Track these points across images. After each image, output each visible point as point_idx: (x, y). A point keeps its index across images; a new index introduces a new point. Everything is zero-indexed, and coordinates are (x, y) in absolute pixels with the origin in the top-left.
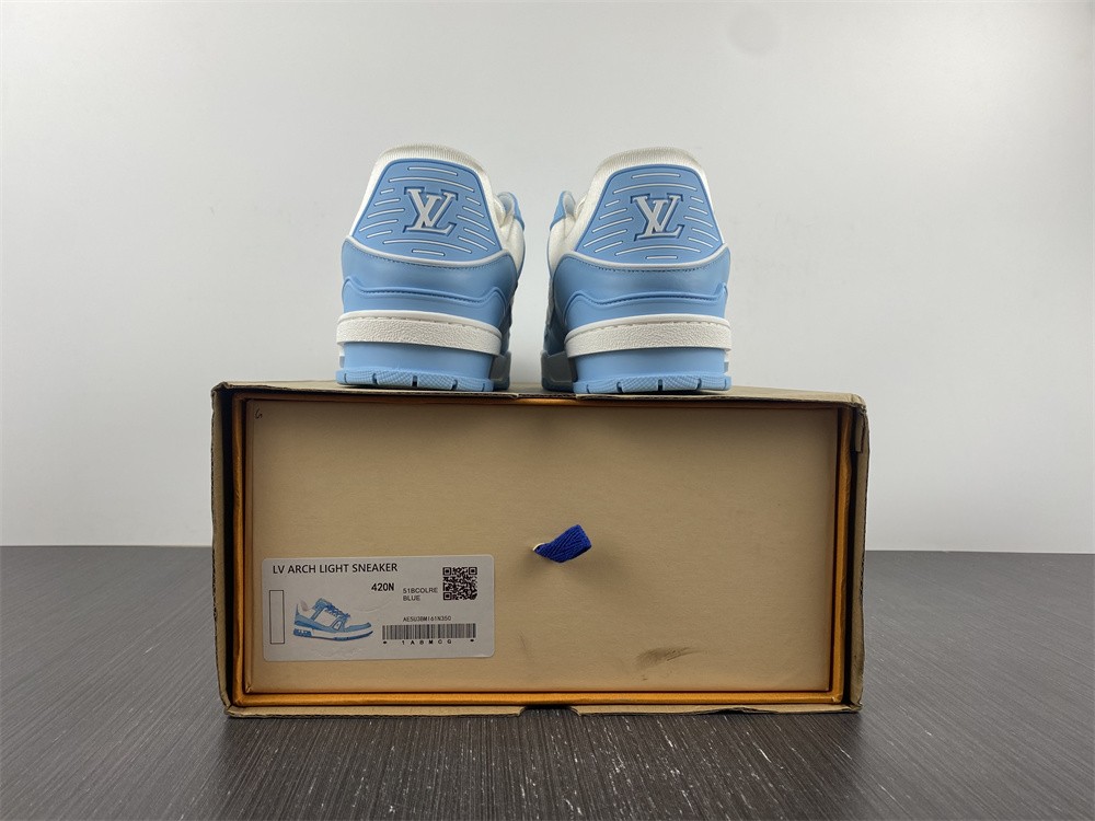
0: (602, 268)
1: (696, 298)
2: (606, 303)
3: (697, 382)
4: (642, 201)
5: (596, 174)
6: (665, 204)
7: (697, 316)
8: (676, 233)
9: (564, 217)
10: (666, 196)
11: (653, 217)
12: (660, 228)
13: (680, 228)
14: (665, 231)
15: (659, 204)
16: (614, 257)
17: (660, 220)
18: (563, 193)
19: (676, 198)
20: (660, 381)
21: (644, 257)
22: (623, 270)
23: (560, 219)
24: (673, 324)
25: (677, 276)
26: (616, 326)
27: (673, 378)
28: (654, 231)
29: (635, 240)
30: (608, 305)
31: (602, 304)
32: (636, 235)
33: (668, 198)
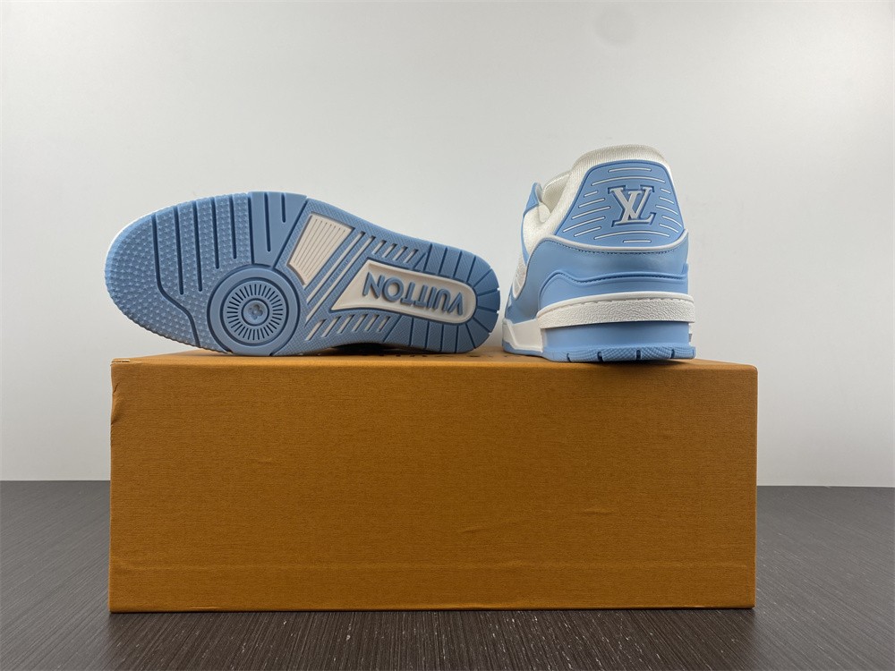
0: (581, 250)
1: (665, 277)
2: (586, 281)
3: (671, 352)
4: (618, 191)
5: (574, 168)
6: (639, 195)
7: (670, 293)
8: (649, 220)
9: (537, 205)
10: (639, 187)
11: (628, 206)
12: (635, 216)
13: (652, 215)
14: (639, 218)
15: (634, 195)
16: (593, 241)
17: (635, 209)
18: (535, 185)
19: (648, 189)
20: (639, 351)
21: (622, 241)
22: (603, 252)
23: (534, 207)
24: (649, 300)
25: (651, 258)
26: (596, 302)
27: (650, 349)
28: (630, 218)
29: (612, 226)
30: (588, 283)
31: (581, 282)
32: (614, 222)
33: (642, 190)
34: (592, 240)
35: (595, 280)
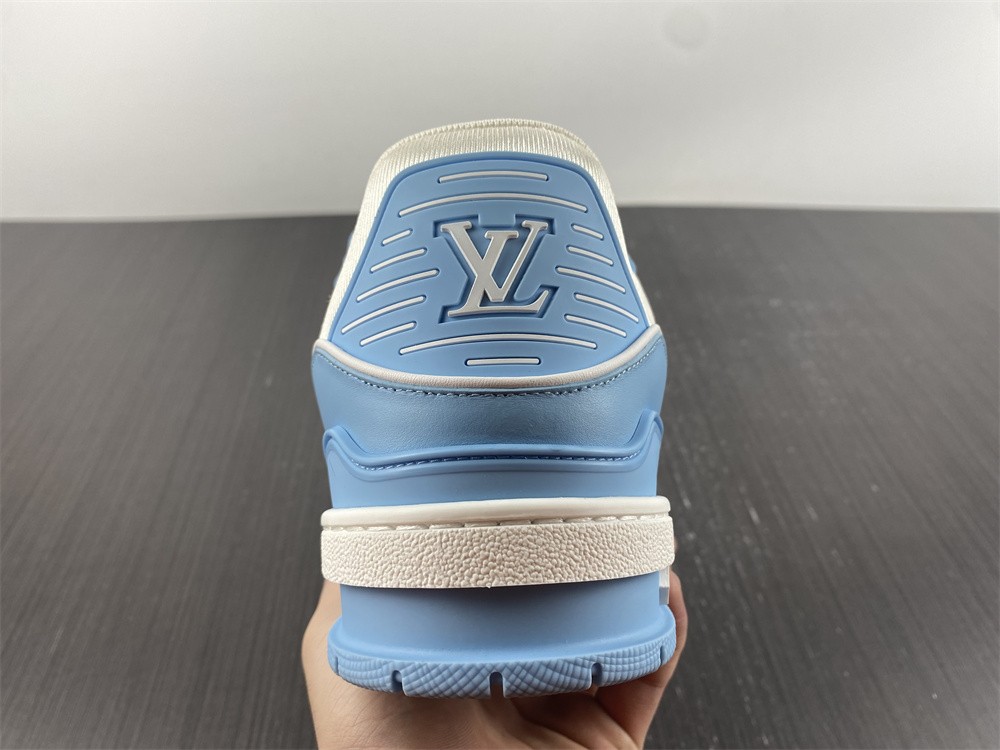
0: (370, 383)
3: (589, 672)
4: (458, 232)
6: (511, 240)
8: (537, 306)
10: (514, 221)
11: (483, 268)
12: (498, 294)
13: (546, 293)
14: (510, 299)
15: (498, 240)
17: (499, 274)
19: (536, 227)
20: (496, 677)
21: (461, 360)
22: (412, 389)
28: (485, 300)
29: (442, 320)
30: (390, 471)
31: (376, 466)
32: (445, 309)
33: (519, 227)
34: (397, 359)
35: (394, 464)
